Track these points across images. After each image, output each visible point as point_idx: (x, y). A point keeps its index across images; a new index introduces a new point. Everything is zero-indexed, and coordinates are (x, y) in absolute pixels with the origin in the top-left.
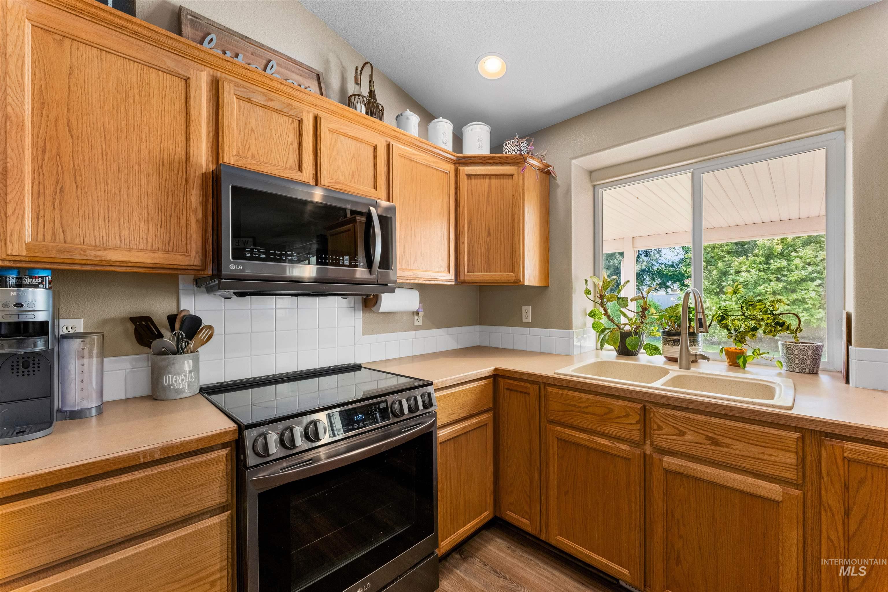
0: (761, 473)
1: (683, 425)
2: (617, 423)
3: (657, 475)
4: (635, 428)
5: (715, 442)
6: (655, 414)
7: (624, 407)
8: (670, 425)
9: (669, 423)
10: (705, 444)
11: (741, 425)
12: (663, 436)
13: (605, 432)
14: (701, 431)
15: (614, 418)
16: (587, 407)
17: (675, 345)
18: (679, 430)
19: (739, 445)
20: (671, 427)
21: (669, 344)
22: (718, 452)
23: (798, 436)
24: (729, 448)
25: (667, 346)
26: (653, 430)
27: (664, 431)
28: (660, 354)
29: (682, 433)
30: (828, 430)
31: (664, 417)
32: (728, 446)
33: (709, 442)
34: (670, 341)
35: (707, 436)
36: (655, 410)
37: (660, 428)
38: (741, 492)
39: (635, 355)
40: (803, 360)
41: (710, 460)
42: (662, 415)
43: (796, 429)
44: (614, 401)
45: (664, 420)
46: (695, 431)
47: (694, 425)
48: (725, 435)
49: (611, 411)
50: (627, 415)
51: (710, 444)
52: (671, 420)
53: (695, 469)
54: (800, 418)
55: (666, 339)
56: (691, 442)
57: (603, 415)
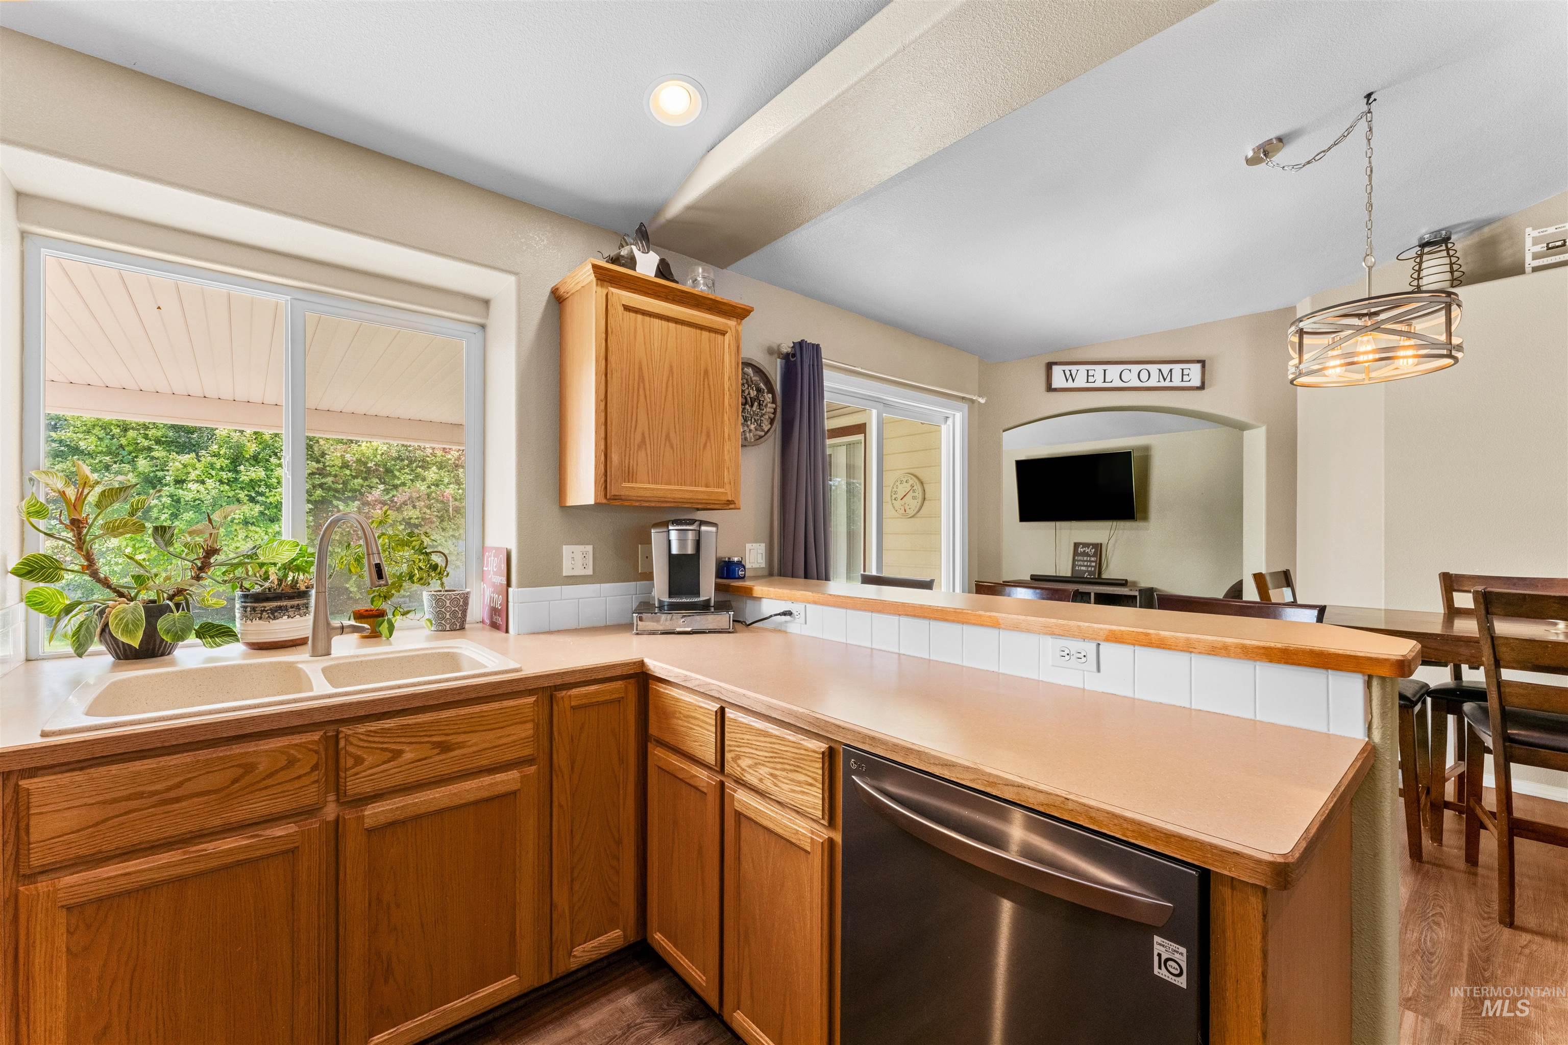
0: (498, 765)
1: (398, 740)
2: (266, 788)
3: (352, 845)
4: (308, 783)
5: (444, 747)
6: (351, 739)
7: (282, 751)
8: (377, 748)
9: (375, 745)
10: (430, 757)
11: (477, 709)
12: (364, 774)
13: (233, 820)
14: (427, 739)
15: (258, 782)
16: (179, 785)
17: (275, 618)
18: (392, 751)
19: (474, 738)
20: (378, 751)
21: (260, 618)
22: (448, 761)
23: (534, 699)
24: (463, 747)
25: (257, 622)
26: (346, 770)
27: (366, 763)
28: (238, 640)
29: (398, 754)
30: (559, 682)
31: (365, 738)
32: (461, 745)
33: (437, 751)
34: (262, 611)
35: (434, 743)
36: (350, 732)
37: (359, 761)
38: (476, 803)
39: (163, 655)
40: (455, 612)
41: (437, 779)
42: (361, 737)
43: (530, 692)
44: (257, 745)
45: (366, 745)
46: (416, 743)
47: (415, 734)
48: (459, 731)
49: (249, 768)
50: (292, 762)
51: (438, 754)
52: (377, 739)
53: (417, 803)
54: (537, 676)
55: (254, 609)
56: (413, 762)
57: (228, 787)
